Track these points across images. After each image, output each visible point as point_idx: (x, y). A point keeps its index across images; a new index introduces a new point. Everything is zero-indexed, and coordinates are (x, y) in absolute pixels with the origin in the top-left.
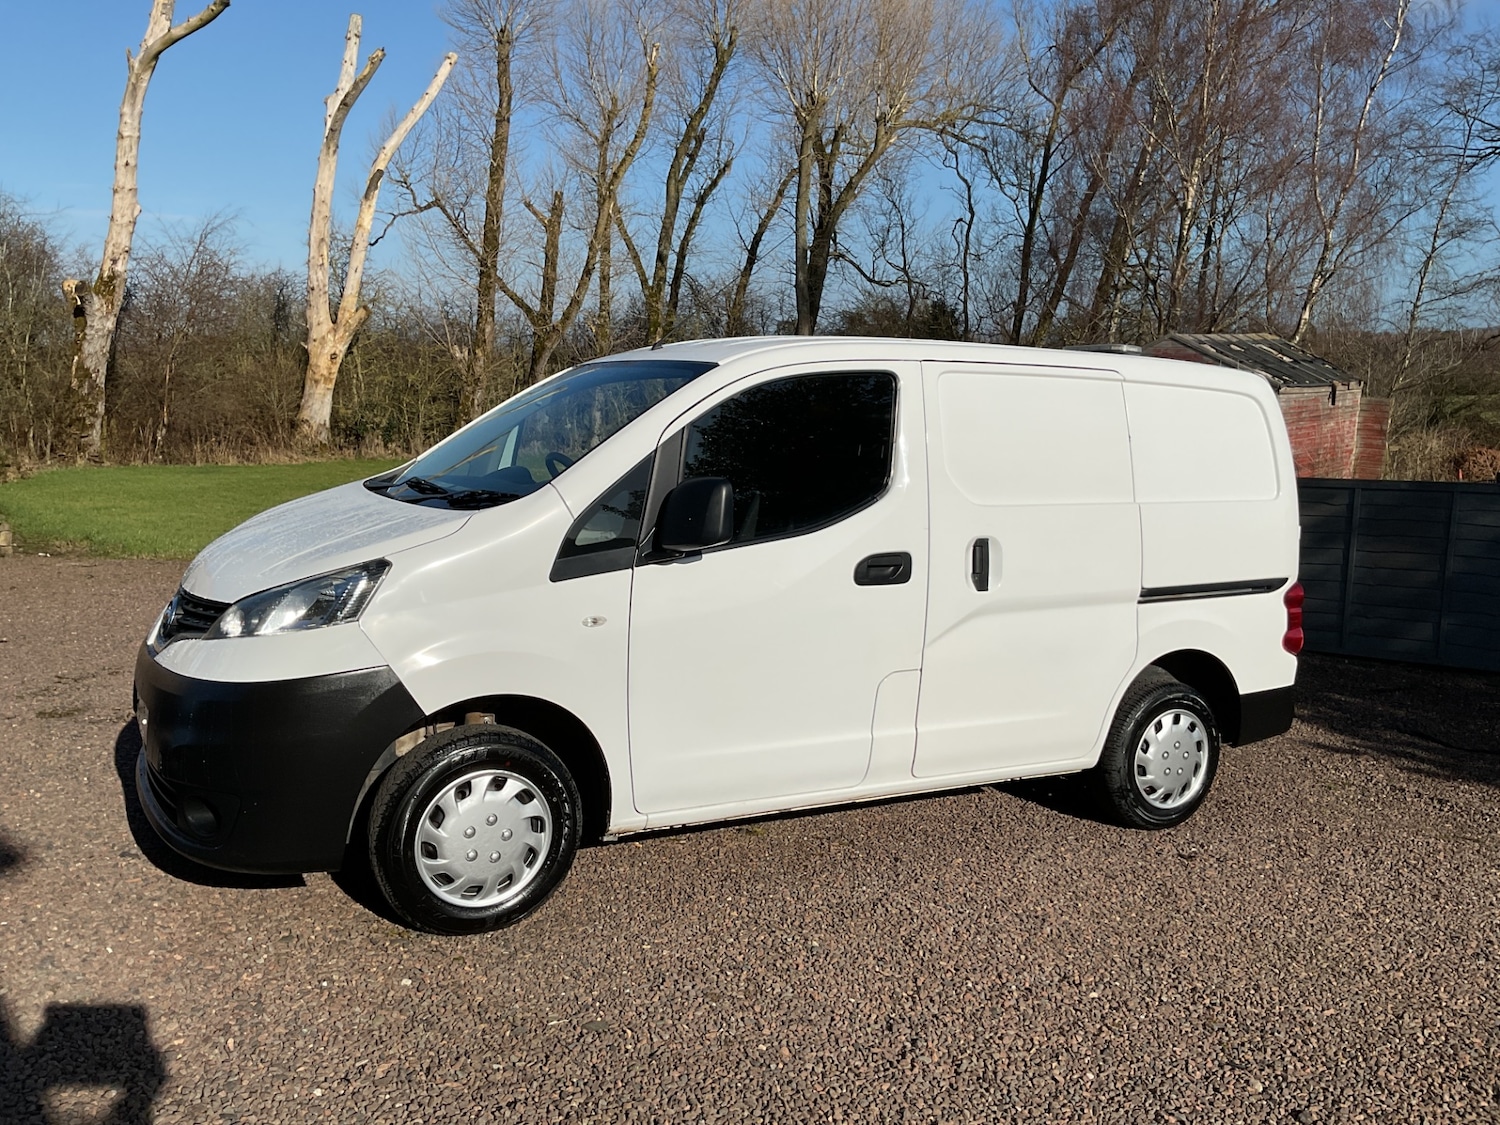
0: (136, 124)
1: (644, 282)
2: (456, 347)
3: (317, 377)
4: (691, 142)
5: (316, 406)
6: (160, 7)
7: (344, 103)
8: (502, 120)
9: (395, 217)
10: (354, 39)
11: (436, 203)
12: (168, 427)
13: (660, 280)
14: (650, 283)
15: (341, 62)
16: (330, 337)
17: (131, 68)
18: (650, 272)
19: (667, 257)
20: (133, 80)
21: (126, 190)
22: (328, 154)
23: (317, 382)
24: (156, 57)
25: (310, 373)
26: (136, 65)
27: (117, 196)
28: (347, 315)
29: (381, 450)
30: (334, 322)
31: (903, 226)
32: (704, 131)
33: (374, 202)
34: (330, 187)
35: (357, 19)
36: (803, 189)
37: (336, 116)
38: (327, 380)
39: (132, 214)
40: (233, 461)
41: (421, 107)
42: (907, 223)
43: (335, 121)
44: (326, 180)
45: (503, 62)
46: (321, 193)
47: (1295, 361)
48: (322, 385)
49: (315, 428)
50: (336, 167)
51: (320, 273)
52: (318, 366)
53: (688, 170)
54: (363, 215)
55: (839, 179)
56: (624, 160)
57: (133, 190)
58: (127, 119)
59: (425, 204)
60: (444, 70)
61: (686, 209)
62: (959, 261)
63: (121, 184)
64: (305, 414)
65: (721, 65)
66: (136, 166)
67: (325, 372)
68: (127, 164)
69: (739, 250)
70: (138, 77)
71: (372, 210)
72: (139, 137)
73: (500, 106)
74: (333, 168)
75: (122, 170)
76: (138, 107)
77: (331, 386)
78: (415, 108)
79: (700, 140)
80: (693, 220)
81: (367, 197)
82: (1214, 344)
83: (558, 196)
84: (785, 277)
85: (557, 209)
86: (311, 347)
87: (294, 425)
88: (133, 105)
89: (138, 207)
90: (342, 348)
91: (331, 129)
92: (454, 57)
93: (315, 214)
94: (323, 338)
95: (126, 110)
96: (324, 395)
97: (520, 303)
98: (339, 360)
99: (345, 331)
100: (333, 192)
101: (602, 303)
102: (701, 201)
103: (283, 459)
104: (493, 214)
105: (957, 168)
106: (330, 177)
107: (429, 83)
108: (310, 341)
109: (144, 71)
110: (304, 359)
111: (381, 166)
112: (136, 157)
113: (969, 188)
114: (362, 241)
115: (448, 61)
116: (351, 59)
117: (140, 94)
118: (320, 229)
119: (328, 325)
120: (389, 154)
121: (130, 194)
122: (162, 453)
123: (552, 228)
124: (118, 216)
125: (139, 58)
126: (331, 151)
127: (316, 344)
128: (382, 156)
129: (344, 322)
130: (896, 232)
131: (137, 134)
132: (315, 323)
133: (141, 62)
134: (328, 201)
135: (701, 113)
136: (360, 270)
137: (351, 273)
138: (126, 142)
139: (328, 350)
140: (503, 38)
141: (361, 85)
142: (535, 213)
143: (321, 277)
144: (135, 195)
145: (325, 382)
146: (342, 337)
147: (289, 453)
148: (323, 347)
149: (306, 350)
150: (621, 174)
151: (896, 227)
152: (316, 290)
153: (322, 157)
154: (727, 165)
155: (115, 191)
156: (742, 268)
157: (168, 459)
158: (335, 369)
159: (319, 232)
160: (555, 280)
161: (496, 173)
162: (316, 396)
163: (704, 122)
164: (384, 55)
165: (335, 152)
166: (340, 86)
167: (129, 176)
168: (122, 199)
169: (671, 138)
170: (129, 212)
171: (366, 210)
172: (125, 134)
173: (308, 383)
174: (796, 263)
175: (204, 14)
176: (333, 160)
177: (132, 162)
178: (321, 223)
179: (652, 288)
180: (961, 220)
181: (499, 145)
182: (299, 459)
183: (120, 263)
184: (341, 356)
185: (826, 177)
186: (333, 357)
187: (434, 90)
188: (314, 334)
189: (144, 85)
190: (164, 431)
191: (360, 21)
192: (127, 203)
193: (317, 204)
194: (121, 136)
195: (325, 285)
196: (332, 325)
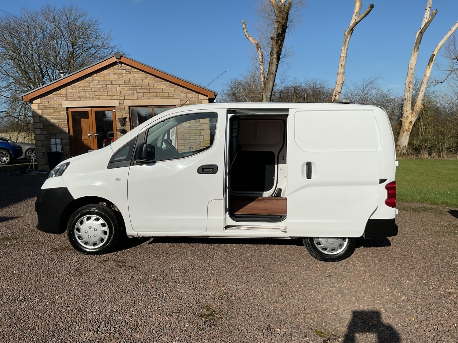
0: (345, 52)
3: (404, 130)
5: (403, 139)
6: (355, 14)
7: (421, 33)
9: (452, 71)
10: (428, 9)
15: (423, 18)
16: (410, 116)
20: (345, 39)
21: (341, 73)
22: (414, 52)
24: (352, 30)
25: (402, 128)
26: (346, 34)
27: (338, 75)
28: (417, 107)
29: (427, 156)
33: (431, 66)
34: (415, 63)
37: (418, 37)
38: (408, 131)
39: (342, 80)
43: (417, 40)
44: (413, 61)
46: (411, 65)
48: (405, 133)
49: (402, 148)
50: (417, 56)
51: (408, 94)
52: (405, 126)
54: (427, 71)
57: (343, 73)
58: (343, 51)
63: (339, 72)
64: (399, 143)
66: (345, 65)
67: (407, 128)
68: (342, 65)
70: (347, 37)
71: (430, 69)
72: (346, 56)
74: (416, 56)
75: (340, 67)
76: (346, 47)
77: (409, 133)
78: (452, 29)
81: (429, 65)
86: (403, 120)
88: (345, 47)
89: (344, 78)
90: (414, 120)
91: (416, 43)
93: (408, 73)
94: (408, 116)
95: (343, 48)
96: (406, 136)
98: (413, 124)
99: (416, 113)
100: (416, 65)
106: (414, 60)
108: (403, 117)
109: (348, 35)
111: (436, 52)
112: (345, 63)
114: (425, 81)
116: (426, 16)
117: (347, 42)
118: (410, 78)
120: (439, 48)
121: (342, 74)
124: (338, 82)
125: (347, 31)
126: (416, 50)
127: (405, 118)
128: (436, 49)
129: (416, 110)
131: (346, 55)
132: (405, 111)
133: (347, 33)
134: (413, 68)
136: (424, 91)
137: (420, 92)
138: (342, 58)
139: (409, 120)
141: (427, 25)
144: (344, 75)
145: (407, 132)
146: (414, 116)
148: (407, 119)
152: (407, 99)
153: (412, 53)
155: (338, 74)
158: (411, 127)
159: (409, 79)
162: (403, 136)
164: (437, 11)
165: (417, 50)
167: (342, 69)
168: (340, 76)
170: (341, 80)
171: (428, 69)
172: (342, 56)
173: (401, 132)
175: (366, 12)
176: (416, 54)
177: (343, 64)
178: (410, 76)
183: (337, 96)
184: (414, 122)
186: (411, 122)
188: (404, 115)
189: (348, 39)
191: (431, 2)
192: (341, 77)
193: (409, 70)
194: (341, 57)
195: (410, 98)
196: (411, 111)
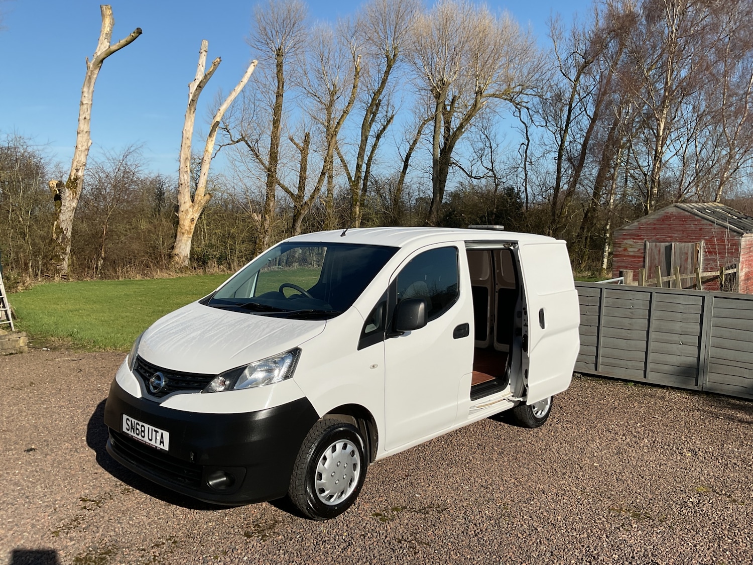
0: (90, 97)
1: (350, 178)
2: (255, 214)
3: (183, 231)
4: (374, 107)
5: (183, 247)
6: (104, 36)
7: (199, 86)
8: (279, 95)
9: (221, 147)
10: (204, 53)
11: (243, 139)
12: (104, 259)
13: (358, 177)
14: (353, 179)
15: (198, 64)
16: (191, 210)
17: (88, 67)
18: (353, 174)
19: (361, 166)
20: (89, 74)
21: (84, 132)
22: (190, 113)
23: (183, 233)
24: (102, 61)
25: (179, 229)
26: (91, 66)
27: (79, 135)
28: (200, 198)
29: (216, 269)
30: (193, 202)
31: (491, 147)
32: (380, 101)
33: (214, 138)
34: (191, 131)
35: (205, 43)
36: (437, 129)
37: (195, 93)
38: (189, 232)
39: (87, 145)
40: (139, 277)
41: (239, 89)
42: (494, 146)
43: (194, 96)
44: (189, 127)
45: (279, 66)
46: (186, 133)
47: (738, 218)
48: (186, 235)
49: (182, 258)
50: (195, 120)
51: (185, 176)
52: (184, 225)
53: (373, 120)
54: (208, 145)
55: (455, 123)
56: (343, 115)
57: (88, 132)
58: (86, 94)
59: (237, 140)
60: (251, 69)
61: (371, 141)
62: (522, 165)
63: (81, 129)
64: (176, 251)
65: (389, 67)
66: (90, 119)
67: (188, 228)
68: (85, 118)
69: (400, 161)
70: (92, 72)
71: (213, 142)
72: (92, 104)
73: (278, 88)
74: (193, 121)
75: (82, 121)
76: (92, 88)
77: (191, 236)
78: (236, 89)
79: (378, 105)
80: (375, 147)
81: (210, 135)
82: (698, 209)
83: (307, 135)
84: (427, 175)
85: (307, 142)
86: (180, 215)
87: (170, 257)
88: (89, 87)
89: (91, 141)
90: (197, 216)
91: (192, 100)
92: (256, 62)
93: (183, 145)
94: (187, 210)
95: (85, 89)
96: (187, 241)
97: (287, 190)
98: (195, 222)
99: (199, 206)
100: (193, 133)
101: (328, 190)
102: (378, 137)
103: (165, 275)
104: (274, 145)
105: (520, 117)
106: (191, 126)
107: (242, 76)
108: (180, 212)
109: (95, 69)
110: (176, 222)
111: (218, 119)
112: (90, 115)
113: (526, 127)
114: (207, 159)
115: (253, 64)
116: (202, 63)
117: (93, 81)
118: (186, 153)
119: (189, 203)
120: (222, 113)
121: (86, 135)
122: (101, 273)
123: (304, 151)
124: (79, 146)
125: (92, 62)
126: (192, 111)
127: (183, 213)
128: (219, 114)
129: (198, 202)
130: (487, 150)
131: (91, 102)
132: (183, 202)
133: (93, 64)
134: (190, 138)
135: (379, 92)
136: (206, 174)
137: (202, 175)
138: (85, 106)
139: (190, 216)
140: (279, 53)
141: (208, 77)
142: (295, 144)
143: (186, 178)
144: (89, 135)
145: (188, 234)
146: (197, 210)
147: (168, 272)
148: (187, 215)
149: (178, 217)
150: (341, 122)
151: (488, 148)
152: (184, 185)
153: (187, 115)
154: (392, 118)
155: (78, 133)
156: (401, 171)
157: (104, 277)
158: (193, 227)
159: (185, 154)
160: (305, 178)
161: (276, 122)
162: (183, 241)
163: (381, 97)
164: (221, 61)
165: (194, 112)
166: (196, 78)
167: (86, 126)
168: (82, 137)
169: (364, 105)
170: (86, 144)
171: (210, 143)
172: (84, 102)
173: (178, 234)
174: (433, 168)
175: (128, 38)
176: (193, 116)
177: (88, 117)
178: (186, 149)
179: (354, 181)
180: (523, 144)
181: (277, 109)
182: (174, 275)
183: (80, 171)
184: (196, 219)
185: (448, 123)
186: (192, 220)
187: (245, 80)
188: (182, 209)
189: (95, 76)
190: (102, 261)
191: (207, 44)
192: (84, 139)
193: (184, 140)
194: (82, 104)
195: (188, 182)
196: (191, 203)
